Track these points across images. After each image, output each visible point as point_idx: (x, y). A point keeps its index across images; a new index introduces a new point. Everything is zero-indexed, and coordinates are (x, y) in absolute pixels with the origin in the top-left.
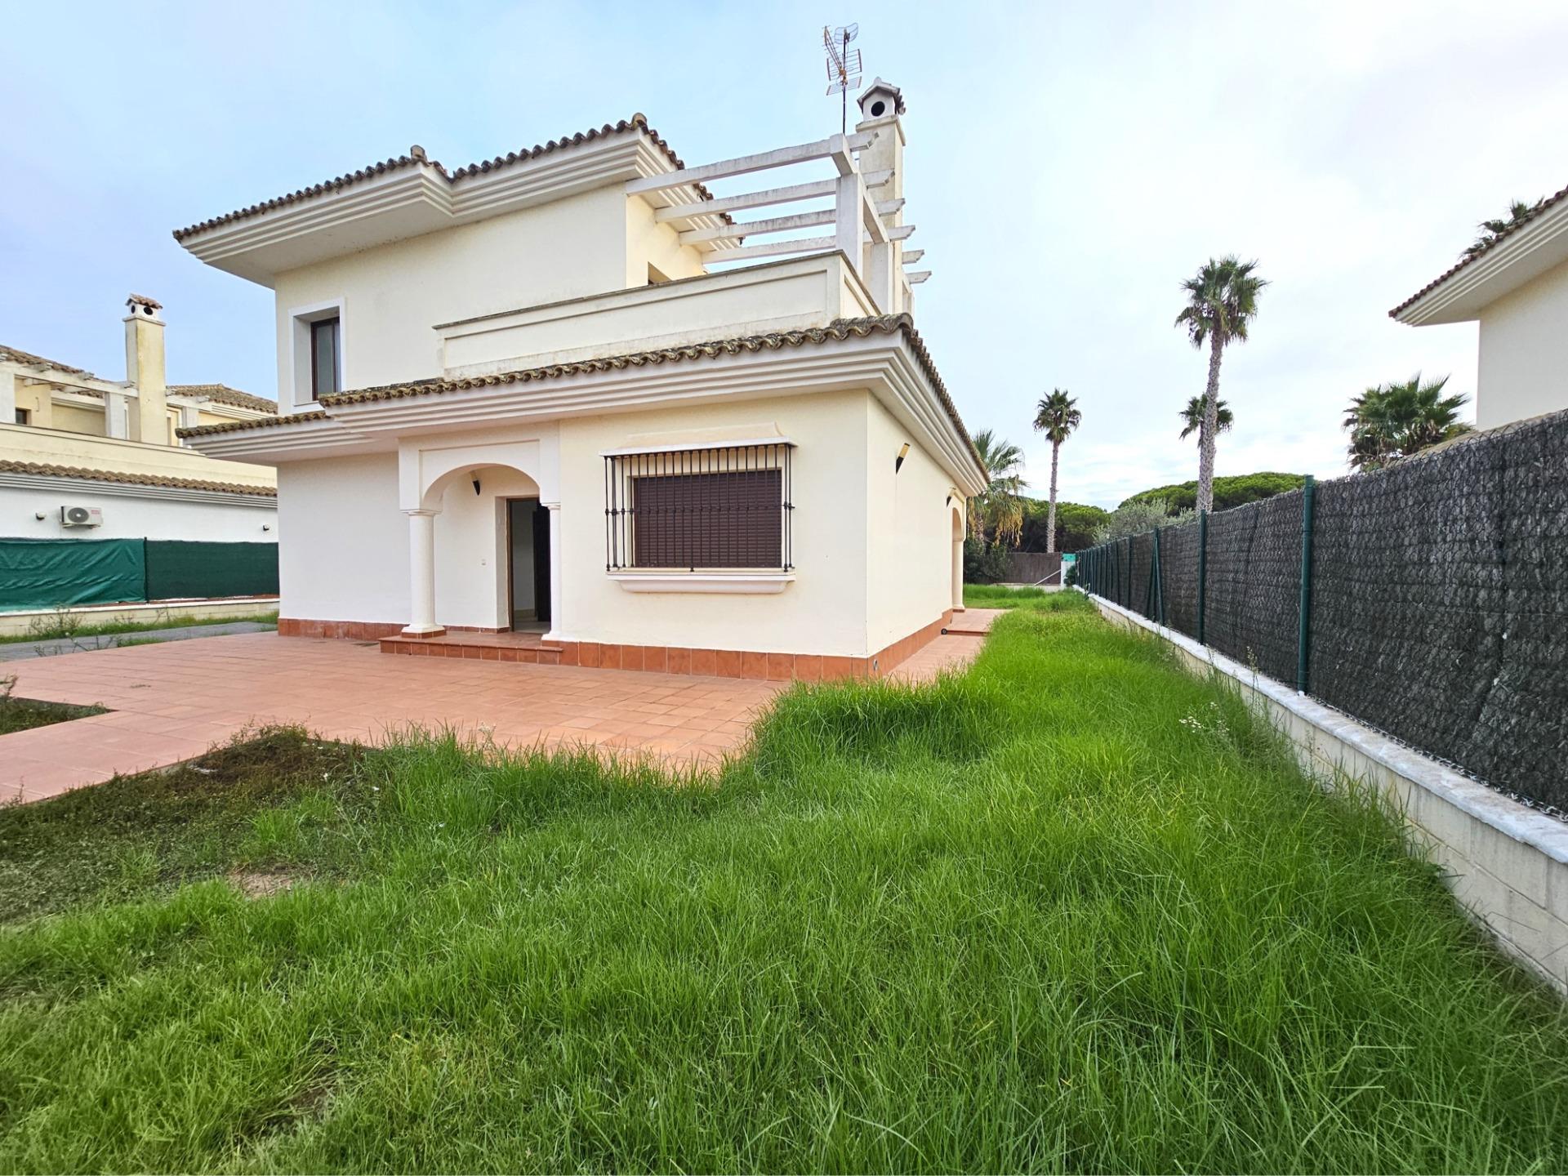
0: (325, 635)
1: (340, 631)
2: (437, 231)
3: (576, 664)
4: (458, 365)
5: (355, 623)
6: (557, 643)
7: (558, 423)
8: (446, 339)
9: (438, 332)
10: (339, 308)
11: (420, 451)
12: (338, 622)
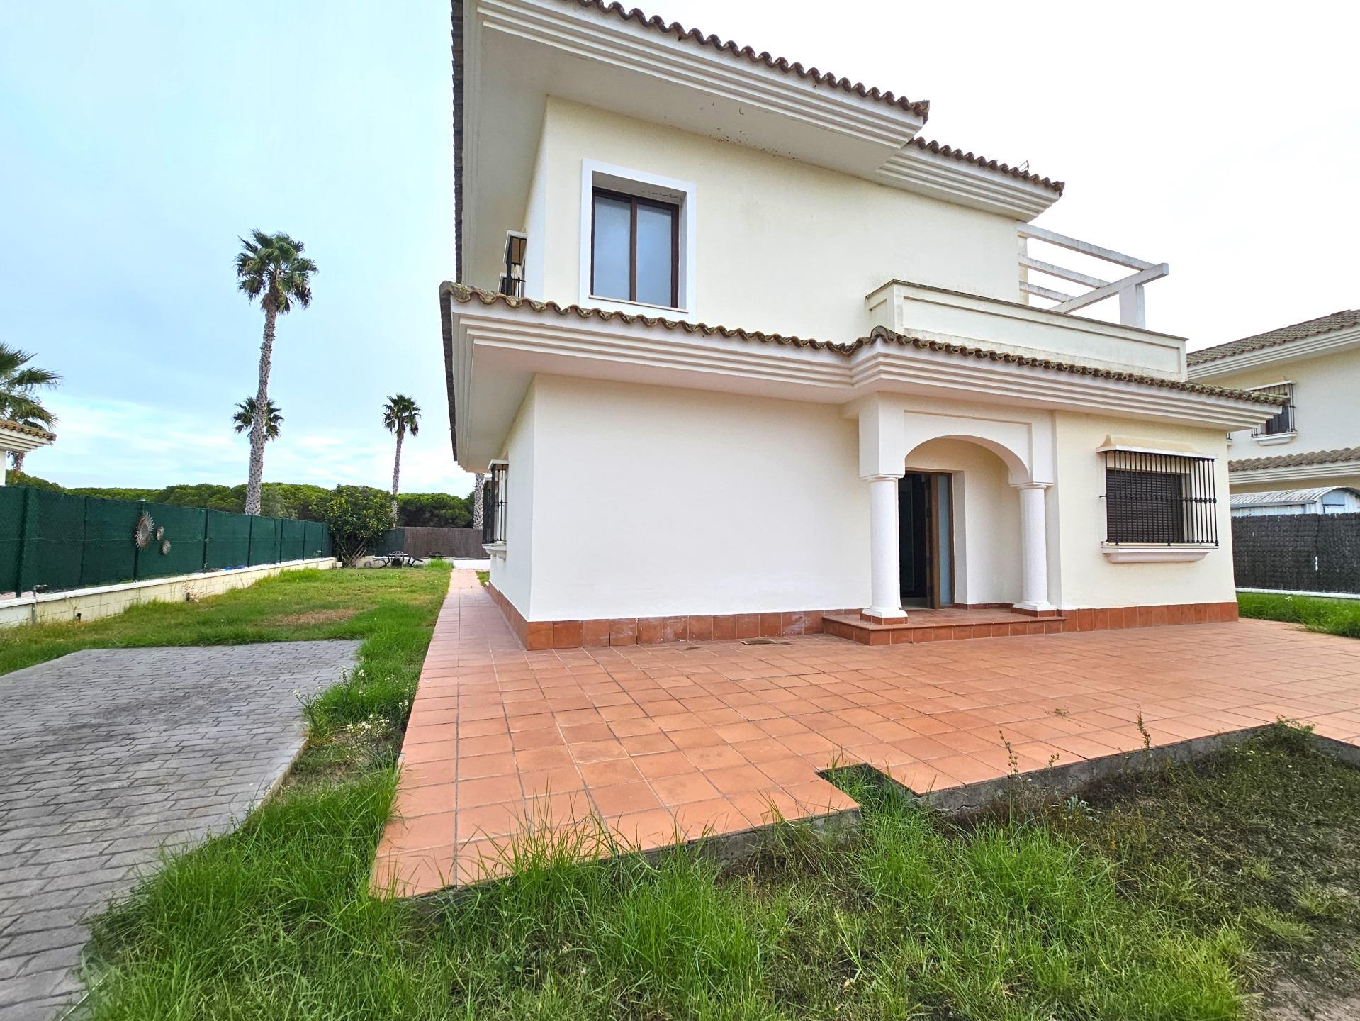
0: (639, 640)
1: (669, 630)
3: (1076, 630)
4: (921, 329)
5: (698, 618)
6: (1059, 612)
7: (1052, 413)
8: (905, 297)
9: (895, 287)
10: (685, 193)
11: (905, 411)
12: (664, 619)
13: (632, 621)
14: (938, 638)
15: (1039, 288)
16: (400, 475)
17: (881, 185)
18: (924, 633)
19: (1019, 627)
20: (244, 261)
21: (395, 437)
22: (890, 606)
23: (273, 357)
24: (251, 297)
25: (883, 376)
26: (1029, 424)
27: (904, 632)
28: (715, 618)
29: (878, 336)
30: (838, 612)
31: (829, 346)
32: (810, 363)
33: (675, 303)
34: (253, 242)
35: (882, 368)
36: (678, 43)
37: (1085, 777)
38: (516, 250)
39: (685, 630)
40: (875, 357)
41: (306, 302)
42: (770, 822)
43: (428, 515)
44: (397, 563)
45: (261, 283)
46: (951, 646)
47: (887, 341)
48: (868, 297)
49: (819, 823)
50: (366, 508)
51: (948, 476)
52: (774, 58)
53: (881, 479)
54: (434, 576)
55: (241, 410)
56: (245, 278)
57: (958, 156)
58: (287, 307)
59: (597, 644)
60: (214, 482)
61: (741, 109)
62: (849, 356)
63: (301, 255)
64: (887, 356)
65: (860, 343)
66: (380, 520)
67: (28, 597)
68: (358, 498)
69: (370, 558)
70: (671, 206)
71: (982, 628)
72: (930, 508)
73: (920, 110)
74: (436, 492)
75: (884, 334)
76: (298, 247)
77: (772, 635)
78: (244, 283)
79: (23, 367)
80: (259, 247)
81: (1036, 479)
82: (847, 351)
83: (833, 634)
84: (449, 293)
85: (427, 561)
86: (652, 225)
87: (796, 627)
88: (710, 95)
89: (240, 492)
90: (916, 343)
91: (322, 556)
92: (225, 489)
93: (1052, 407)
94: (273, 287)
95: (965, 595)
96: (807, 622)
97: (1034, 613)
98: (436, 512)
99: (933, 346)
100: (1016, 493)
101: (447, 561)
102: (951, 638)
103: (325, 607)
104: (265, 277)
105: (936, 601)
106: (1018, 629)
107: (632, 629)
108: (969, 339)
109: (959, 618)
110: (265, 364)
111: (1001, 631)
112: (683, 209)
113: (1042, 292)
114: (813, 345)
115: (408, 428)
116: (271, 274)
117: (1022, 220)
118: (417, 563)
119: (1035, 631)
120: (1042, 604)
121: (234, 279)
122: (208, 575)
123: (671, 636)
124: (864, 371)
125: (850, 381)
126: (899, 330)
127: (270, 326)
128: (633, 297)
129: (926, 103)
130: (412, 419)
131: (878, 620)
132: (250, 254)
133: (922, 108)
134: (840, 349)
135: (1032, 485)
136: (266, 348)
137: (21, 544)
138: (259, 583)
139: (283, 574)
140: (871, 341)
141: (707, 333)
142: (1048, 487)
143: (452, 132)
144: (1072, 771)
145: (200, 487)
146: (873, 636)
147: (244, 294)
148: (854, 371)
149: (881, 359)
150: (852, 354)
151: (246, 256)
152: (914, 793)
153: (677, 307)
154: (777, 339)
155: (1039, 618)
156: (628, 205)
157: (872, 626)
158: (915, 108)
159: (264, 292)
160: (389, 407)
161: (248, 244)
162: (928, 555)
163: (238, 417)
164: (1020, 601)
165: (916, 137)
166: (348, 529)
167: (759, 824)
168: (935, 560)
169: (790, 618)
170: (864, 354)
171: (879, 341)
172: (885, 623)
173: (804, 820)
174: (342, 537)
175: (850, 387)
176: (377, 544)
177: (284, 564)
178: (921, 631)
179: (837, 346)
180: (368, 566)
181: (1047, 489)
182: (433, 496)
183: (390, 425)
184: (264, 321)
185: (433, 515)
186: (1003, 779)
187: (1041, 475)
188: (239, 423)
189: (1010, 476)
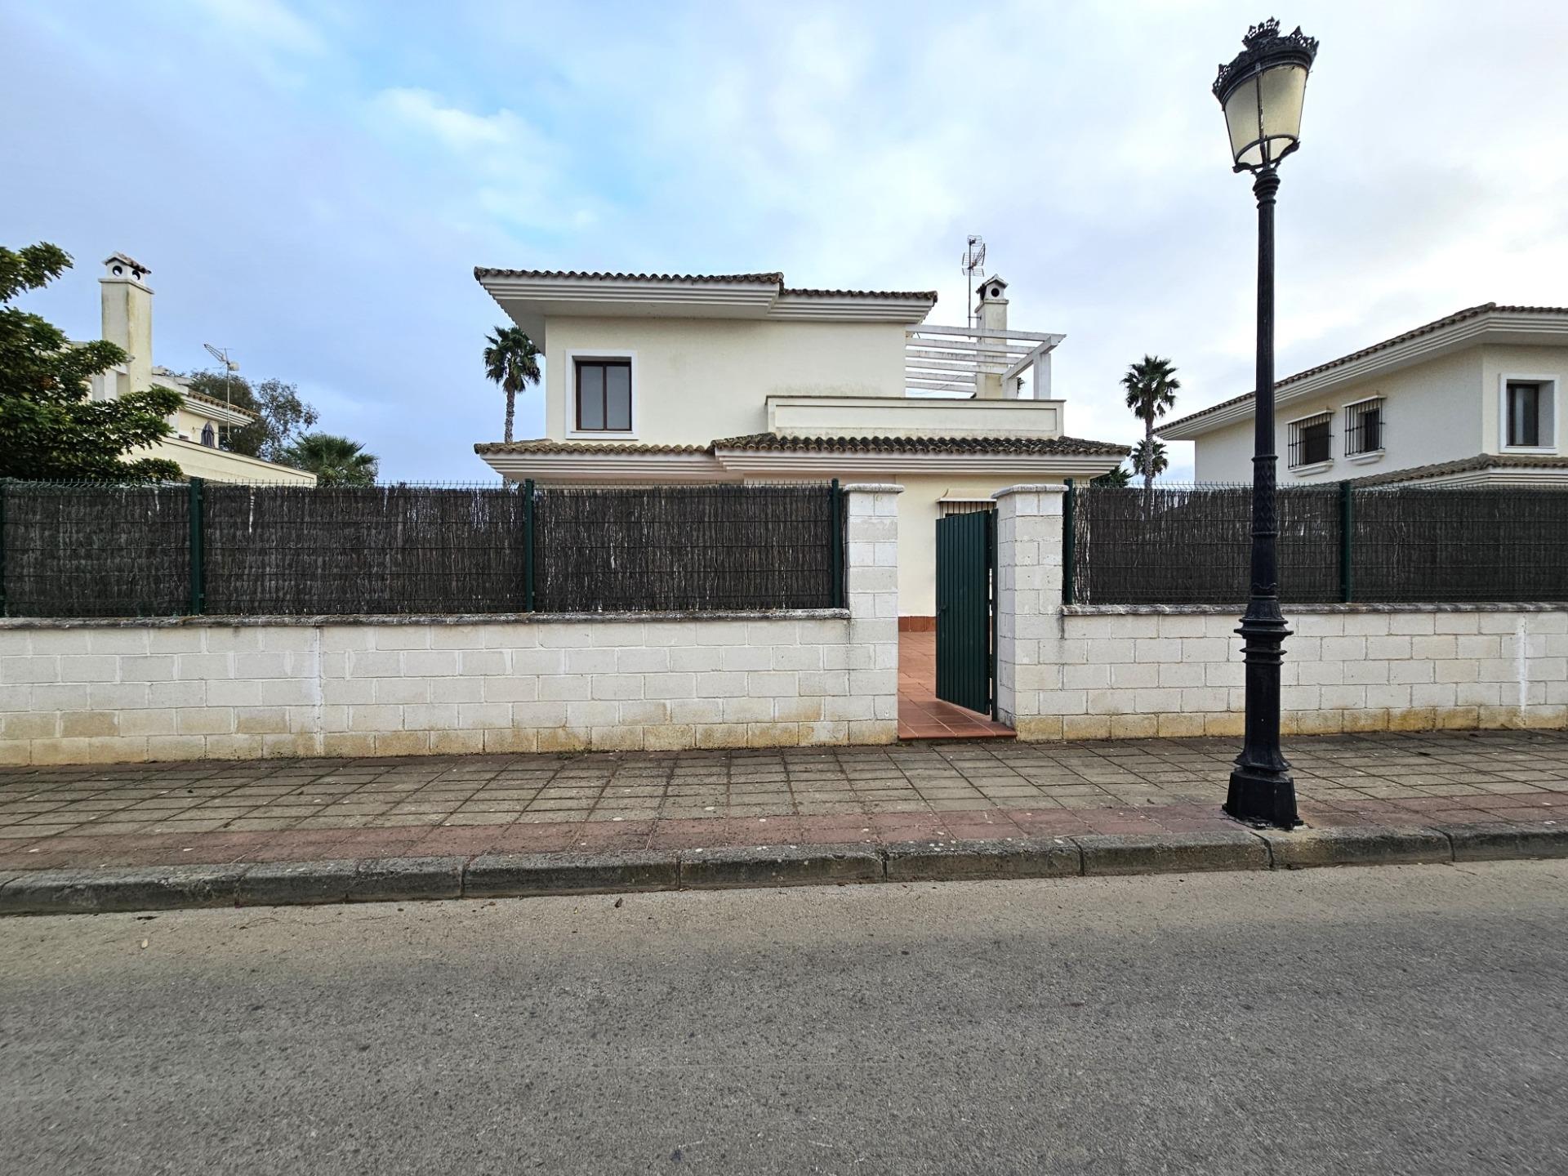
9: (770, 400)
10: (630, 358)
20: (489, 352)
24: (496, 382)
34: (495, 336)
41: (536, 381)
45: (503, 369)
56: (491, 368)
58: (523, 387)
63: (530, 342)
70: (626, 363)
76: (529, 337)
78: (491, 371)
79: (357, 454)
80: (499, 340)
94: (511, 372)
104: (505, 365)
108: (833, 428)
112: (631, 367)
116: (509, 361)
121: (484, 369)
127: (510, 404)
128: (605, 428)
132: (494, 347)
147: (493, 381)
151: (490, 349)
159: (505, 376)
161: (491, 339)
171: (716, 448)
184: (505, 401)
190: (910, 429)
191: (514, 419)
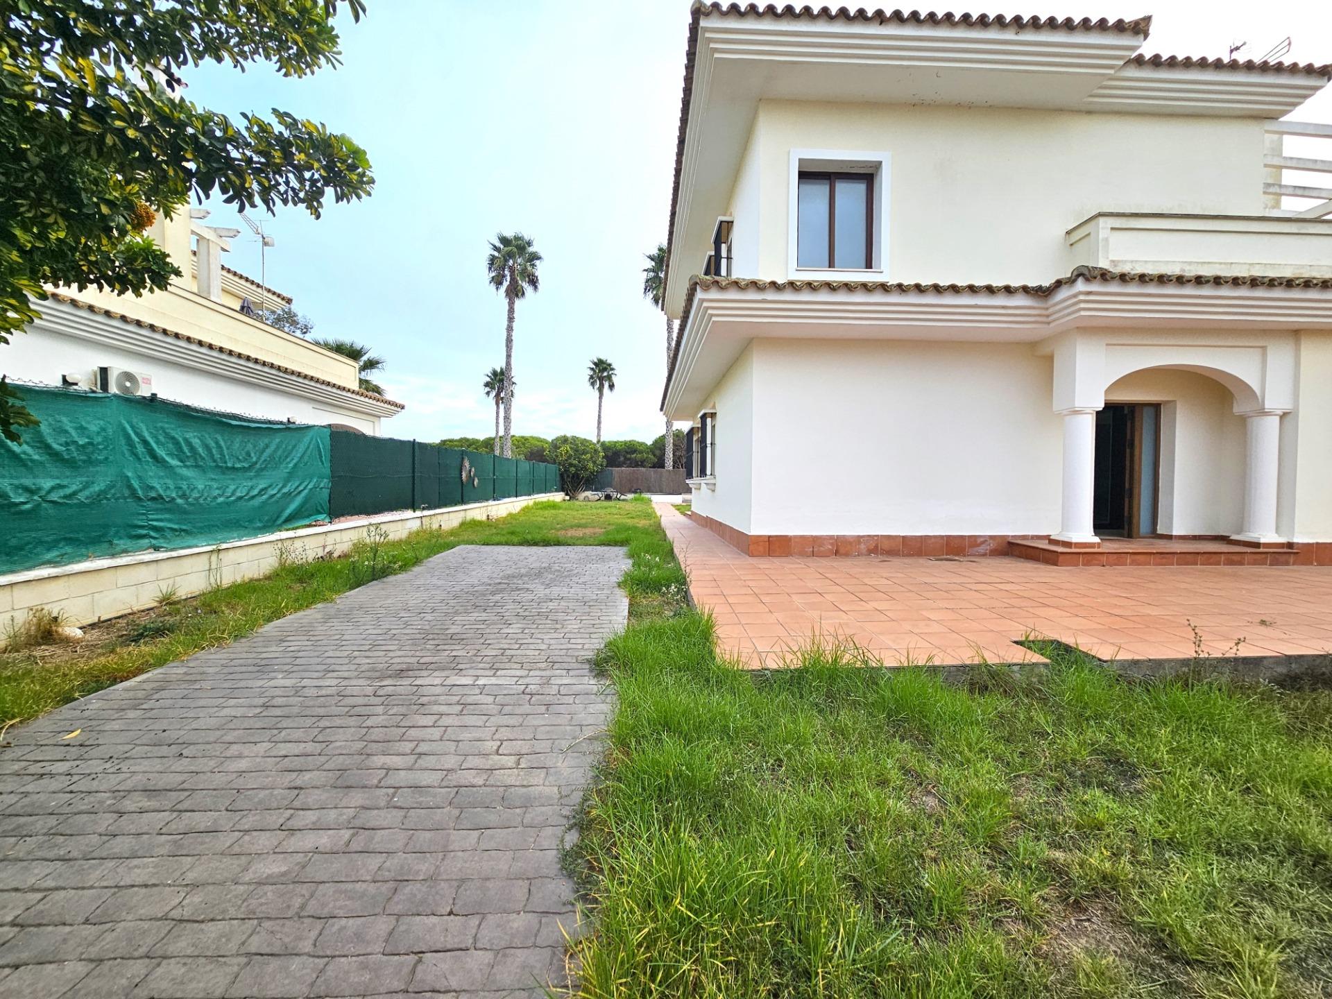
0: (837, 553)
1: (862, 546)
2: (1072, 111)
3: (1311, 564)
4: (1130, 259)
5: (889, 537)
6: (1290, 545)
7: (1296, 334)
8: (1112, 229)
9: (1101, 220)
10: (880, 163)
11: (1107, 345)
12: (859, 536)
13: (831, 537)
14: (1133, 563)
15: (1295, 187)
16: (602, 425)
17: (1089, 112)
18: (1118, 558)
19: (1235, 558)
20: (493, 260)
21: (597, 394)
22: (1083, 531)
23: (515, 335)
24: (497, 288)
25: (1083, 313)
26: (1264, 348)
27: (1096, 556)
28: (904, 538)
29: (1078, 276)
30: (1024, 537)
31: (1025, 289)
32: (1004, 307)
33: (869, 265)
34: (498, 244)
35: (1083, 305)
36: (881, 27)
37: (1282, 670)
38: (723, 233)
39: (876, 547)
40: (1075, 296)
41: (536, 288)
42: (976, 662)
43: (622, 459)
44: (608, 497)
45: (504, 276)
46: (1149, 571)
47: (1088, 279)
48: (1068, 233)
49: (1016, 668)
50: (584, 453)
51: (1156, 407)
52: (975, 16)
53: (1076, 412)
54: (640, 507)
55: (488, 379)
56: (494, 274)
57: (1187, 63)
58: (523, 294)
59: (803, 554)
60: (470, 436)
61: (938, 72)
62: (1046, 296)
63: (531, 249)
64: (1089, 293)
65: (1059, 284)
66: (594, 463)
67: (418, 513)
68: (578, 447)
69: (588, 493)
70: (867, 176)
71: (1188, 556)
72: (1132, 440)
73: (1140, 28)
74: (628, 439)
75: (1086, 272)
76: (529, 244)
77: (958, 555)
78: (493, 278)
80: (502, 247)
81: (1268, 405)
82: (1044, 292)
83: (1020, 557)
84: (696, 283)
85: (630, 496)
86: (850, 195)
87: (981, 549)
88: (908, 67)
89: (489, 443)
90: (1123, 278)
91: (557, 491)
92: (477, 441)
93: (1297, 327)
94: (513, 279)
95: (1171, 526)
96: (993, 545)
97: (1257, 545)
98: (628, 456)
99: (1143, 278)
100: (1243, 421)
101: (646, 496)
102: (1149, 564)
103: (579, 526)
104: (507, 272)
105: (1135, 530)
106: (1233, 560)
107: (832, 544)
108: (1190, 263)
109: (1162, 546)
110: (509, 341)
111: (1211, 561)
112: (878, 178)
113: (1300, 192)
114: (1008, 290)
115: (606, 385)
116: (510, 268)
117: (1272, 117)
118: (623, 497)
119: (1255, 563)
120: (1268, 535)
121: (486, 275)
122: (497, 502)
123: (864, 551)
124: (1060, 311)
125: (1046, 319)
126: (1103, 264)
127: (511, 311)
128: (831, 264)
129: (1148, 19)
130: (609, 378)
131: (1067, 544)
132: (496, 254)
133: (1142, 25)
134: (1037, 291)
135: (1263, 413)
136: (510, 329)
137: (413, 477)
138: (525, 510)
139: (535, 504)
140: (1071, 281)
141: (904, 291)
142: (1285, 414)
143: (677, 142)
144: (1265, 662)
145: (461, 440)
146: (1061, 558)
147: (493, 286)
148: (1051, 311)
149: (1082, 297)
150: (1049, 294)
151: (493, 256)
152: (1100, 660)
153: (871, 268)
154: (972, 289)
155: (1261, 550)
156: (828, 182)
157: (1060, 549)
158: (1134, 28)
159: (506, 284)
160: (592, 369)
161: (495, 246)
162: (1127, 485)
163: (487, 385)
164: (1240, 532)
165: (1134, 55)
166: (573, 469)
167: (968, 662)
168: (1136, 491)
169: (976, 541)
170: (1063, 293)
171: (1080, 280)
172: (1076, 547)
173: (1002, 665)
174: (568, 476)
175: (1046, 326)
176: (592, 482)
177: (536, 496)
178: (1115, 556)
179: (1033, 288)
180: (586, 499)
181: (1283, 416)
182: (625, 443)
183: (593, 384)
184: (507, 307)
185: (626, 459)
186: (1189, 660)
187: (1276, 399)
188: (487, 389)
189: (1235, 404)
190: (1302, 266)
191: (515, 325)
